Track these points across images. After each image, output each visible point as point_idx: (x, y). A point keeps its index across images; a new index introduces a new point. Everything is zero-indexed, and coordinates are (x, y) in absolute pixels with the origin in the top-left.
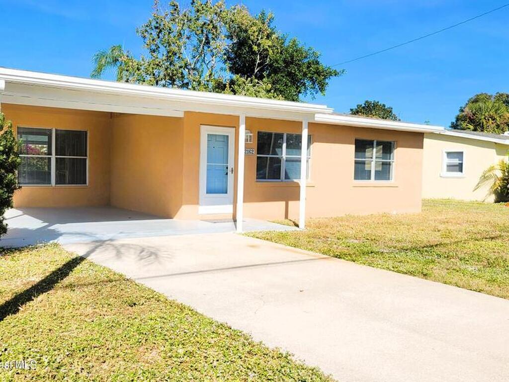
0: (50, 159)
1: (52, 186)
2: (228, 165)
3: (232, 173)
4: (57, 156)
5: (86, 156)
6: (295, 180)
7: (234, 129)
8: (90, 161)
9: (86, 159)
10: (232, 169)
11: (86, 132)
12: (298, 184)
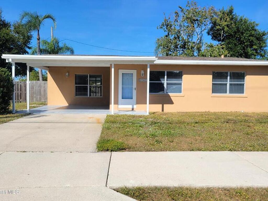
2: (133, 86)
3: (135, 90)
7: (136, 70)
9: (102, 86)
10: (135, 88)
11: (101, 75)
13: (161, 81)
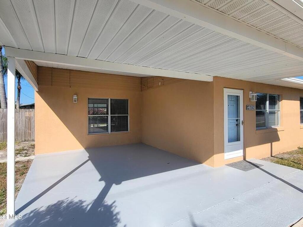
0: (107, 117)
1: (108, 133)
2: (240, 118)
3: (242, 124)
4: (111, 115)
5: (128, 114)
6: (273, 127)
7: (243, 91)
8: (130, 117)
9: (128, 116)
10: (242, 121)
11: (127, 100)
12: (276, 129)
13: (261, 109)
